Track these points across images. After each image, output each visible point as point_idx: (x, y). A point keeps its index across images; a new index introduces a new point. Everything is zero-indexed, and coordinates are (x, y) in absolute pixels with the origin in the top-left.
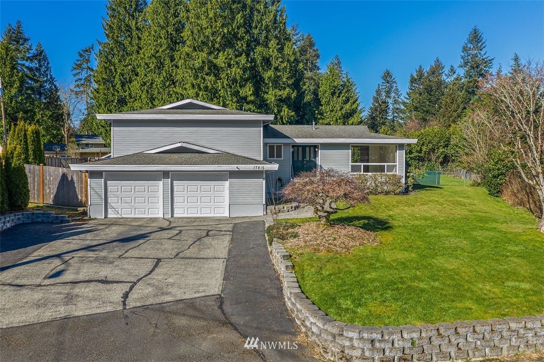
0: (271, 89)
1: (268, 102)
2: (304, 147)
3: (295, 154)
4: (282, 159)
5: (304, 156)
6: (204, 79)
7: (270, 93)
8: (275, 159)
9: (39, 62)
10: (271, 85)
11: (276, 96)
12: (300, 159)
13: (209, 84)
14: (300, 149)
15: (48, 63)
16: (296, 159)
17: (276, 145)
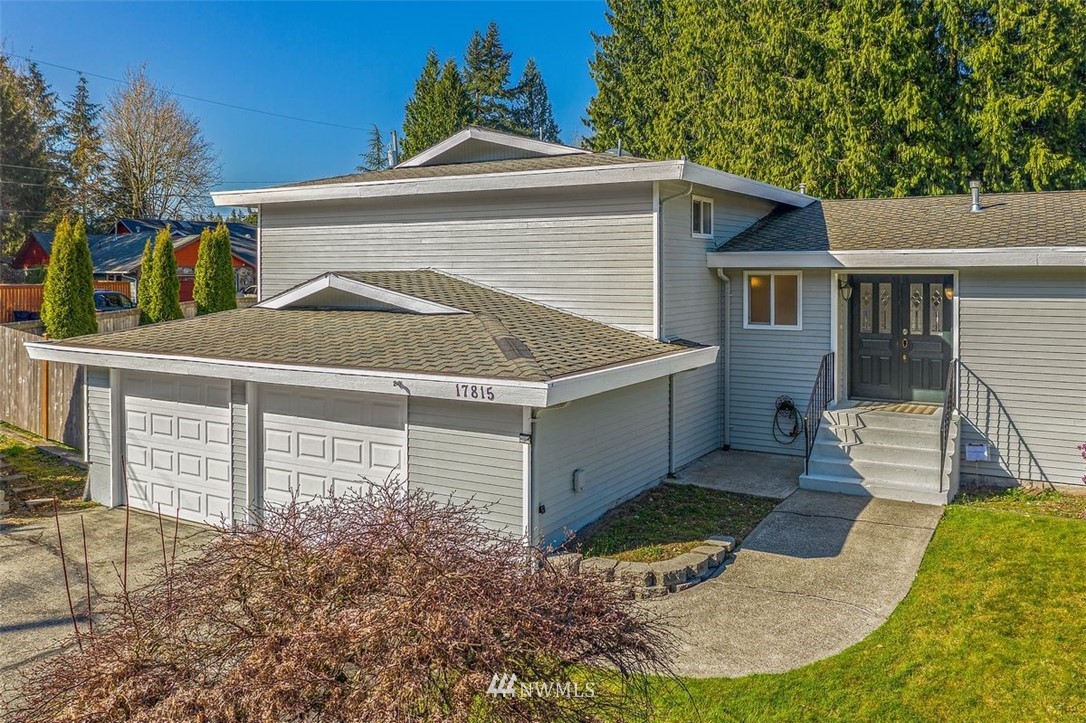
0: (991, 96)
1: (981, 134)
2: (901, 283)
3: (866, 308)
4: (799, 327)
5: (900, 319)
6: (783, 87)
7: (987, 107)
8: (773, 326)
9: (530, 98)
10: (989, 83)
11: (1006, 115)
12: (886, 328)
13: (795, 101)
14: (885, 289)
15: (546, 98)
16: (866, 325)
17: (773, 274)
